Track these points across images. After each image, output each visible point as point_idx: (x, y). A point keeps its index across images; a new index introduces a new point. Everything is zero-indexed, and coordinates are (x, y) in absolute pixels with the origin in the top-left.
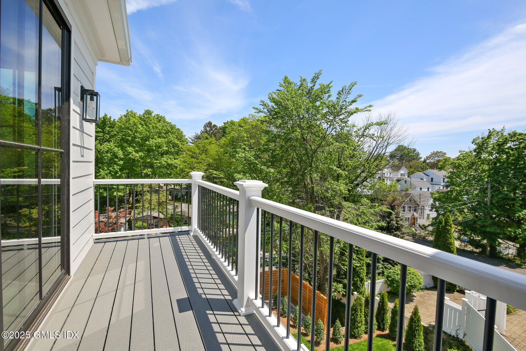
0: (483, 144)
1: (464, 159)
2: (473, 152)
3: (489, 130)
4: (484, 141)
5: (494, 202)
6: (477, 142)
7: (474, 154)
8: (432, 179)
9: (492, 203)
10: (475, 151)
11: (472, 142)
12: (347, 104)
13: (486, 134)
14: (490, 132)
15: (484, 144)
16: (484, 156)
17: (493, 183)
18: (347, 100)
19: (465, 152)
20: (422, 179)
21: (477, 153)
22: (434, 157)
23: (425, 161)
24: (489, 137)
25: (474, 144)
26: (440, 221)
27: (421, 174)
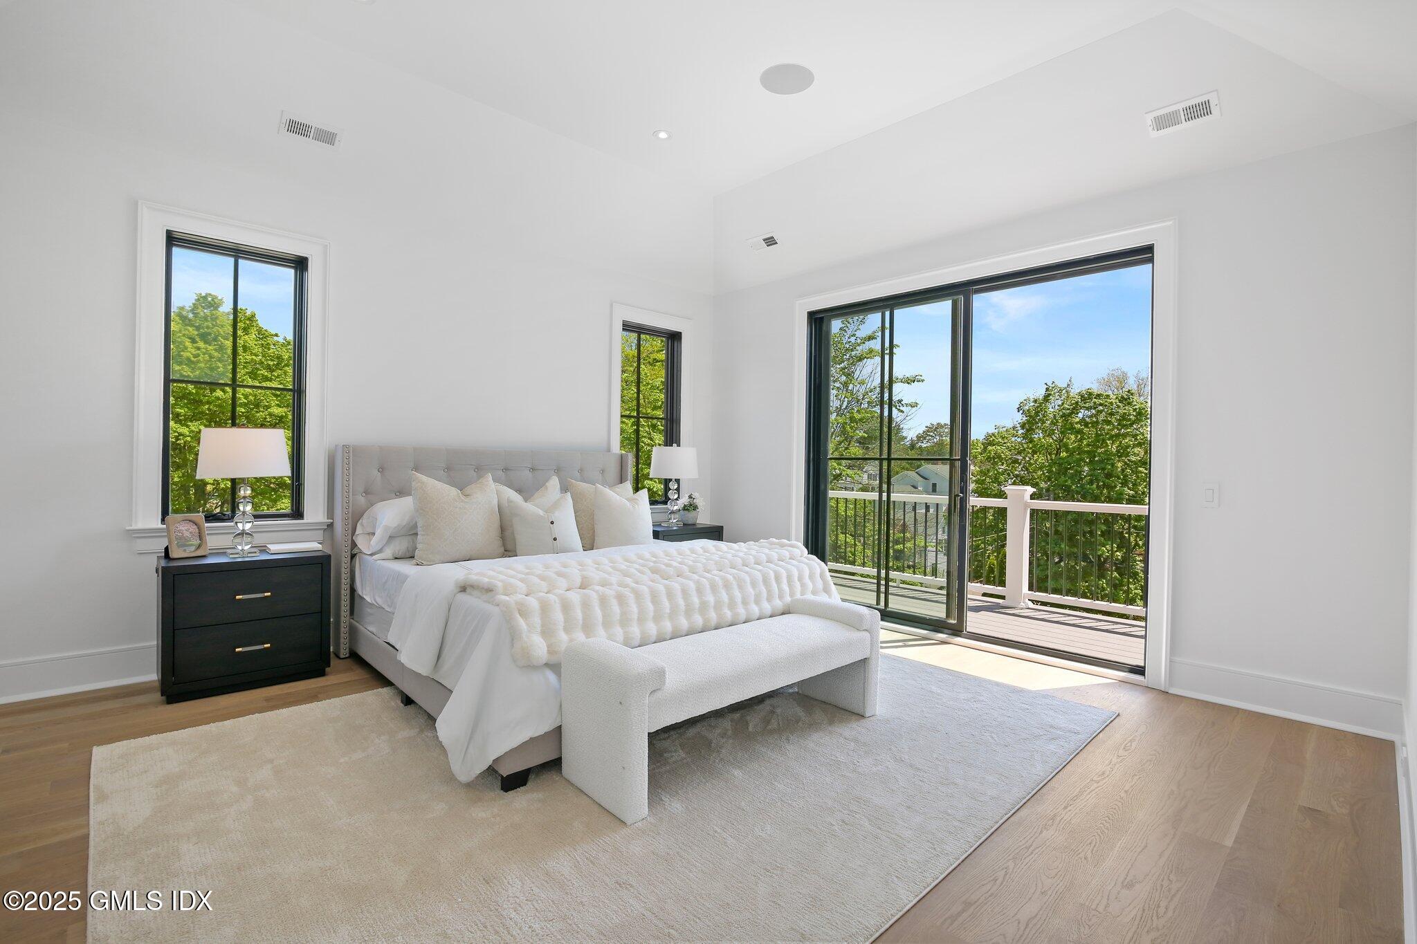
0: (1037, 413)
1: (1005, 443)
2: (1020, 428)
3: (1046, 384)
4: (1038, 407)
5: (1060, 529)
6: (1027, 408)
7: (1021, 432)
8: (934, 485)
9: (1057, 532)
10: (1023, 427)
11: (1018, 409)
12: (859, 341)
13: (1041, 393)
14: (1047, 389)
15: (1039, 412)
16: (1038, 435)
17: (1057, 492)
18: (858, 334)
19: (1005, 429)
20: (915, 487)
21: (1028, 431)
22: (932, 436)
23: (912, 446)
24: (1047, 398)
25: (1021, 412)
26: (990, 567)
27: (912, 474)
